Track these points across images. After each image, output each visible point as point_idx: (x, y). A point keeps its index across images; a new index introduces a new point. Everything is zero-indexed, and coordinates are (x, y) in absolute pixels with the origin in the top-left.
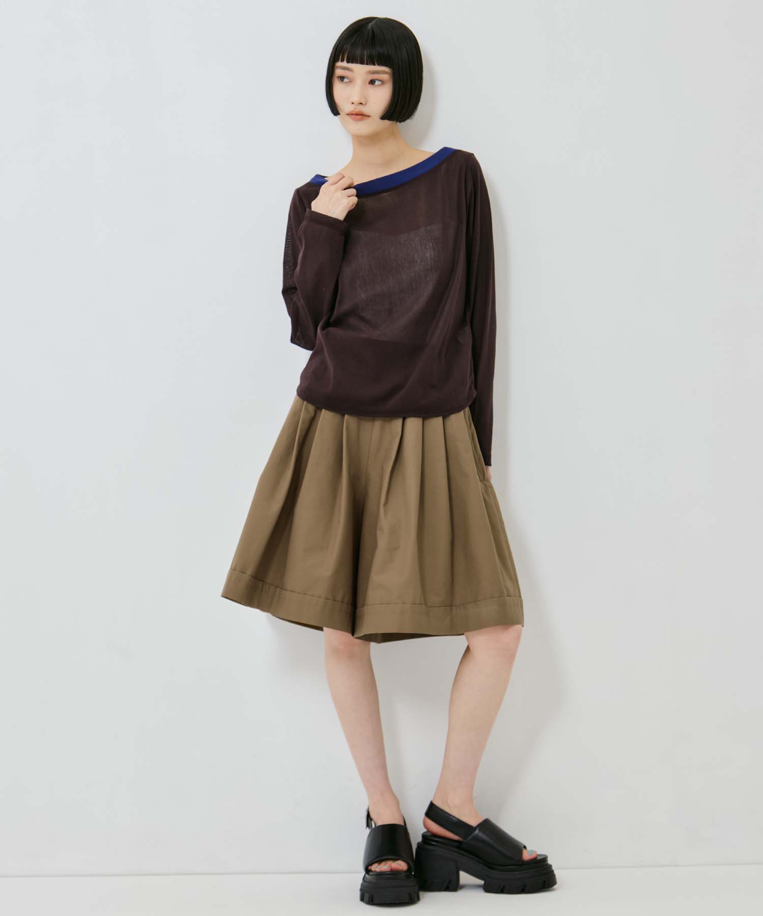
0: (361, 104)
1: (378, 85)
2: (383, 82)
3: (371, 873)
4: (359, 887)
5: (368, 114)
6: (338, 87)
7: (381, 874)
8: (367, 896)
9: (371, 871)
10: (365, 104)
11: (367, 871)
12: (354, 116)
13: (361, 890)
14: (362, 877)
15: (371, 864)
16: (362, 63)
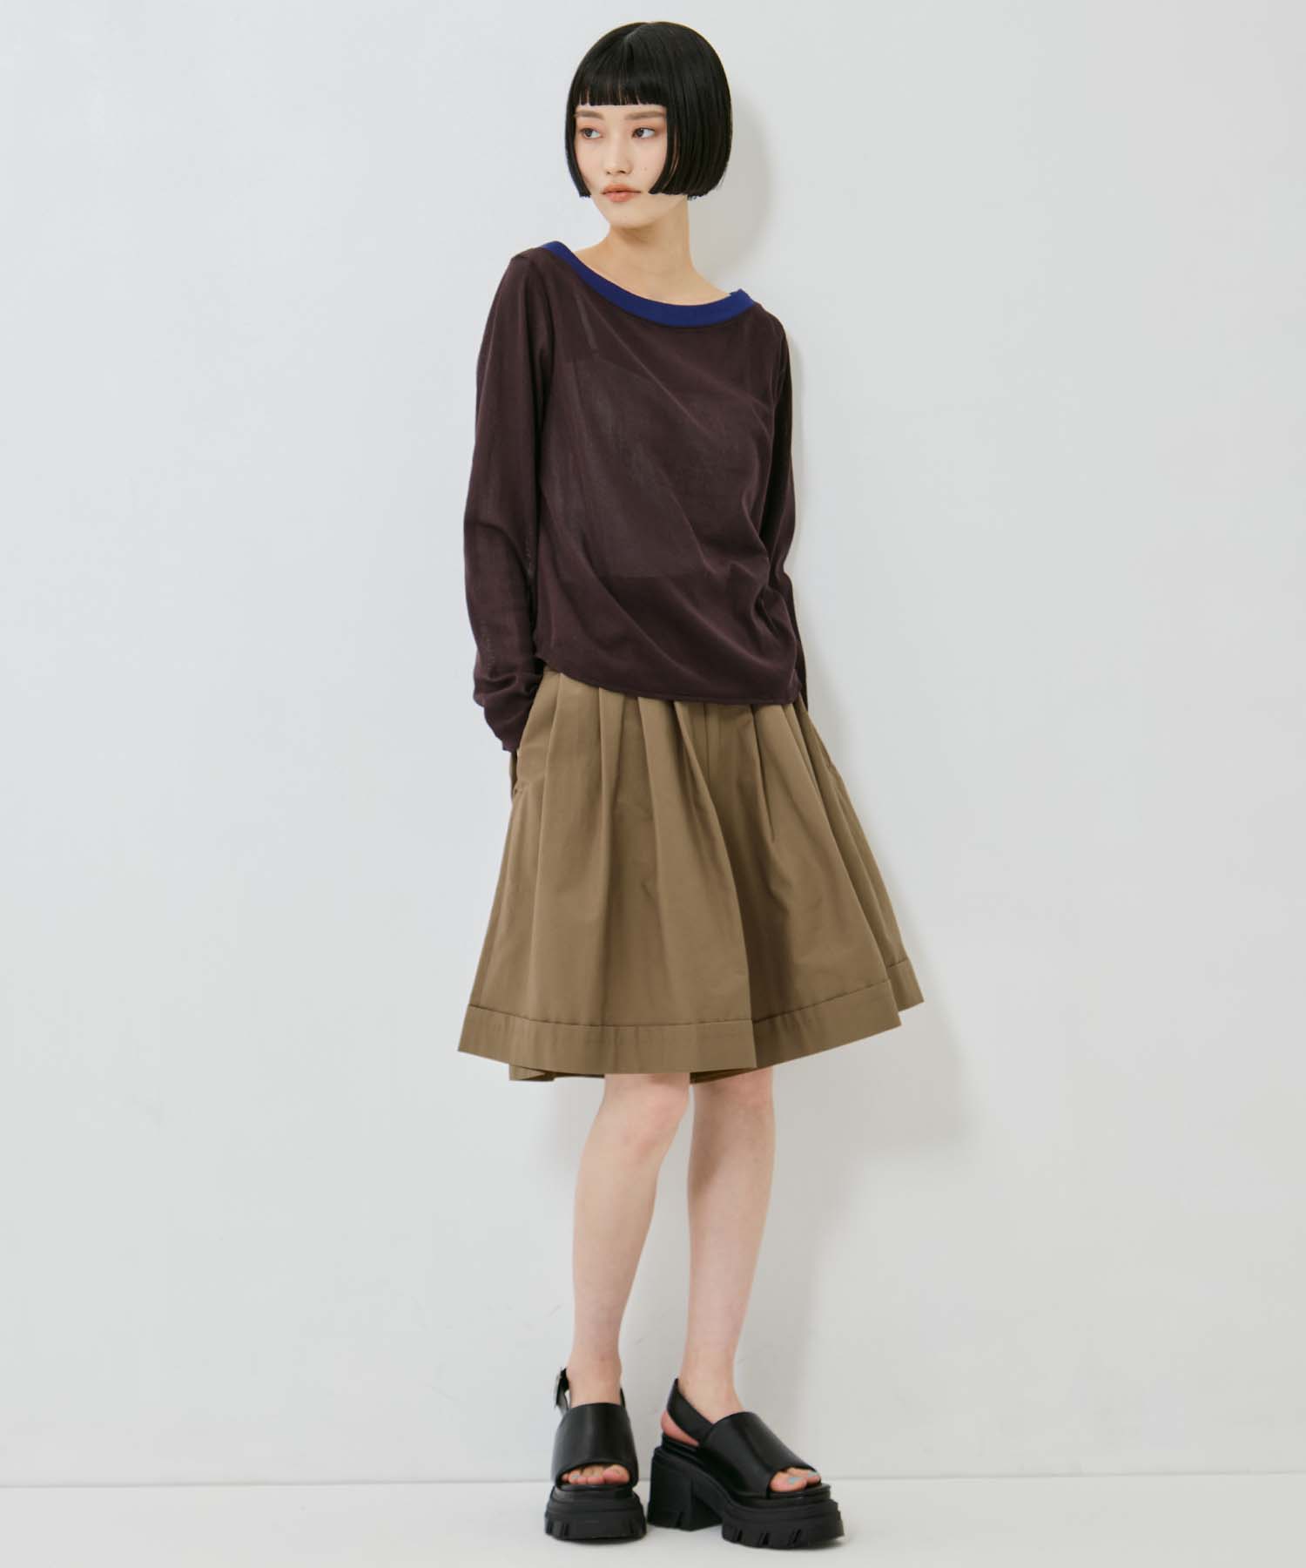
0: (623, 172)
1: (648, 138)
2: (656, 131)
3: (564, 1487)
4: (544, 1509)
5: (637, 189)
6: (583, 147)
7: (581, 1490)
8: (557, 1527)
9: (567, 1482)
10: (629, 173)
11: (560, 1482)
12: (613, 195)
13: (547, 1514)
14: (550, 1492)
15: (569, 1471)
16: (616, 102)
